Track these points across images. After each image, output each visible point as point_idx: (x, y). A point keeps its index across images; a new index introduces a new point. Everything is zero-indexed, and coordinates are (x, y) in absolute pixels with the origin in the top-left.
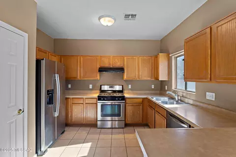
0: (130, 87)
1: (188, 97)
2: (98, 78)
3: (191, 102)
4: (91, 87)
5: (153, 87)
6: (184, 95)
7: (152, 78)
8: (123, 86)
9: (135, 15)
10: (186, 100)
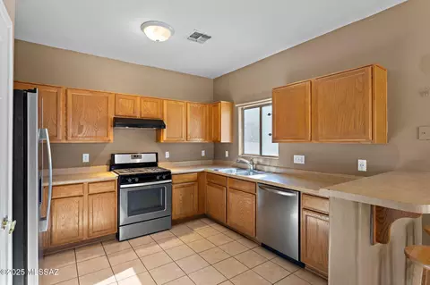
0: (167, 155)
1: (268, 164)
2: (111, 138)
3: (273, 169)
4: (86, 158)
5: (203, 153)
6: (261, 161)
7: (206, 139)
8: (157, 154)
9: (210, 37)
10: (266, 168)
